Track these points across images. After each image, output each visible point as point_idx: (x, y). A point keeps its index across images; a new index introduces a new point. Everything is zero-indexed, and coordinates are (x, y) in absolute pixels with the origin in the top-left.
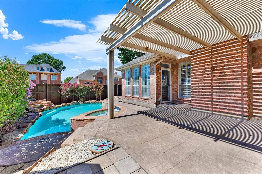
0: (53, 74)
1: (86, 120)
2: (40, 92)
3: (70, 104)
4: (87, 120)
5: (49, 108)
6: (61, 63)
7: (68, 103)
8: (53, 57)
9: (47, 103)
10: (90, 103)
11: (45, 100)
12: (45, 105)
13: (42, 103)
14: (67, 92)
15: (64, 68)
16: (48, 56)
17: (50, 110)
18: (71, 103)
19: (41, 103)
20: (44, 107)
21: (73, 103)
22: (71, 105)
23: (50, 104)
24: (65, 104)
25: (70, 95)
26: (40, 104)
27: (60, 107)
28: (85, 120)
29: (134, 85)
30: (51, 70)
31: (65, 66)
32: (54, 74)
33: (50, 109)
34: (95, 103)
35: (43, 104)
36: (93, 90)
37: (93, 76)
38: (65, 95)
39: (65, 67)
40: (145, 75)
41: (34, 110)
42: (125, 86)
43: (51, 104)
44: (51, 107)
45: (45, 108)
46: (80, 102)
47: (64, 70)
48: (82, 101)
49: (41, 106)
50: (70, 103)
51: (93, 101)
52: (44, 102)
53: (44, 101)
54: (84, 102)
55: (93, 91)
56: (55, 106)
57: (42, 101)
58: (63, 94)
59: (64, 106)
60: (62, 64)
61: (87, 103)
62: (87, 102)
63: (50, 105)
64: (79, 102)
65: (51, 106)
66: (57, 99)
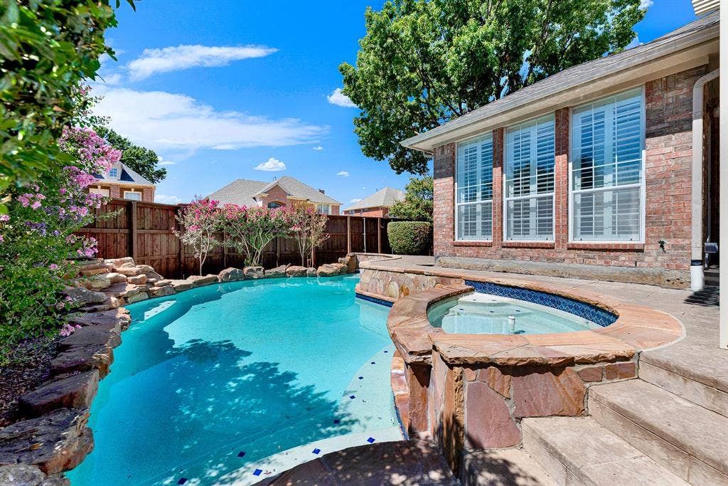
0: (130, 190)
1: (579, 368)
2: (105, 231)
3: (218, 276)
4: (583, 362)
5: (148, 292)
6: (152, 159)
7: (210, 276)
8: (125, 139)
9: (138, 273)
10: (284, 275)
11: (128, 261)
12: (130, 279)
13: (118, 269)
14: (204, 234)
15: (161, 174)
16: (110, 136)
17: (150, 298)
18: (223, 272)
19: (114, 271)
20: (130, 288)
21: (228, 274)
22: (223, 282)
23: (148, 274)
24: (201, 278)
25: (216, 246)
26: (111, 275)
27: (187, 287)
28: (570, 362)
29: (508, 199)
30: (125, 176)
31: (164, 169)
32: (133, 189)
33: (151, 295)
34: (303, 274)
35: (122, 275)
36: (292, 229)
37: (254, 198)
38: (198, 246)
39: (165, 173)
40: (583, 151)
41: (91, 301)
42: (454, 204)
43: (151, 274)
44: (156, 288)
45: (132, 293)
46: (252, 270)
47: (160, 180)
48: (260, 269)
49: (116, 284)
50: (218, 273)
51: (296, 268)
52: (127, 269)
53: (124, 262)
54: (264, 272)
55: (293, 234)
56: (168, 284)
57: (118, 264)
58: (191, 242)
59: (199, 284)
60: (156, 162)
61: (277, 275)
62: (274, 270)
63: (151, 280)
64: (248, 271)
65: (152, 284)
66: (168, 259)
